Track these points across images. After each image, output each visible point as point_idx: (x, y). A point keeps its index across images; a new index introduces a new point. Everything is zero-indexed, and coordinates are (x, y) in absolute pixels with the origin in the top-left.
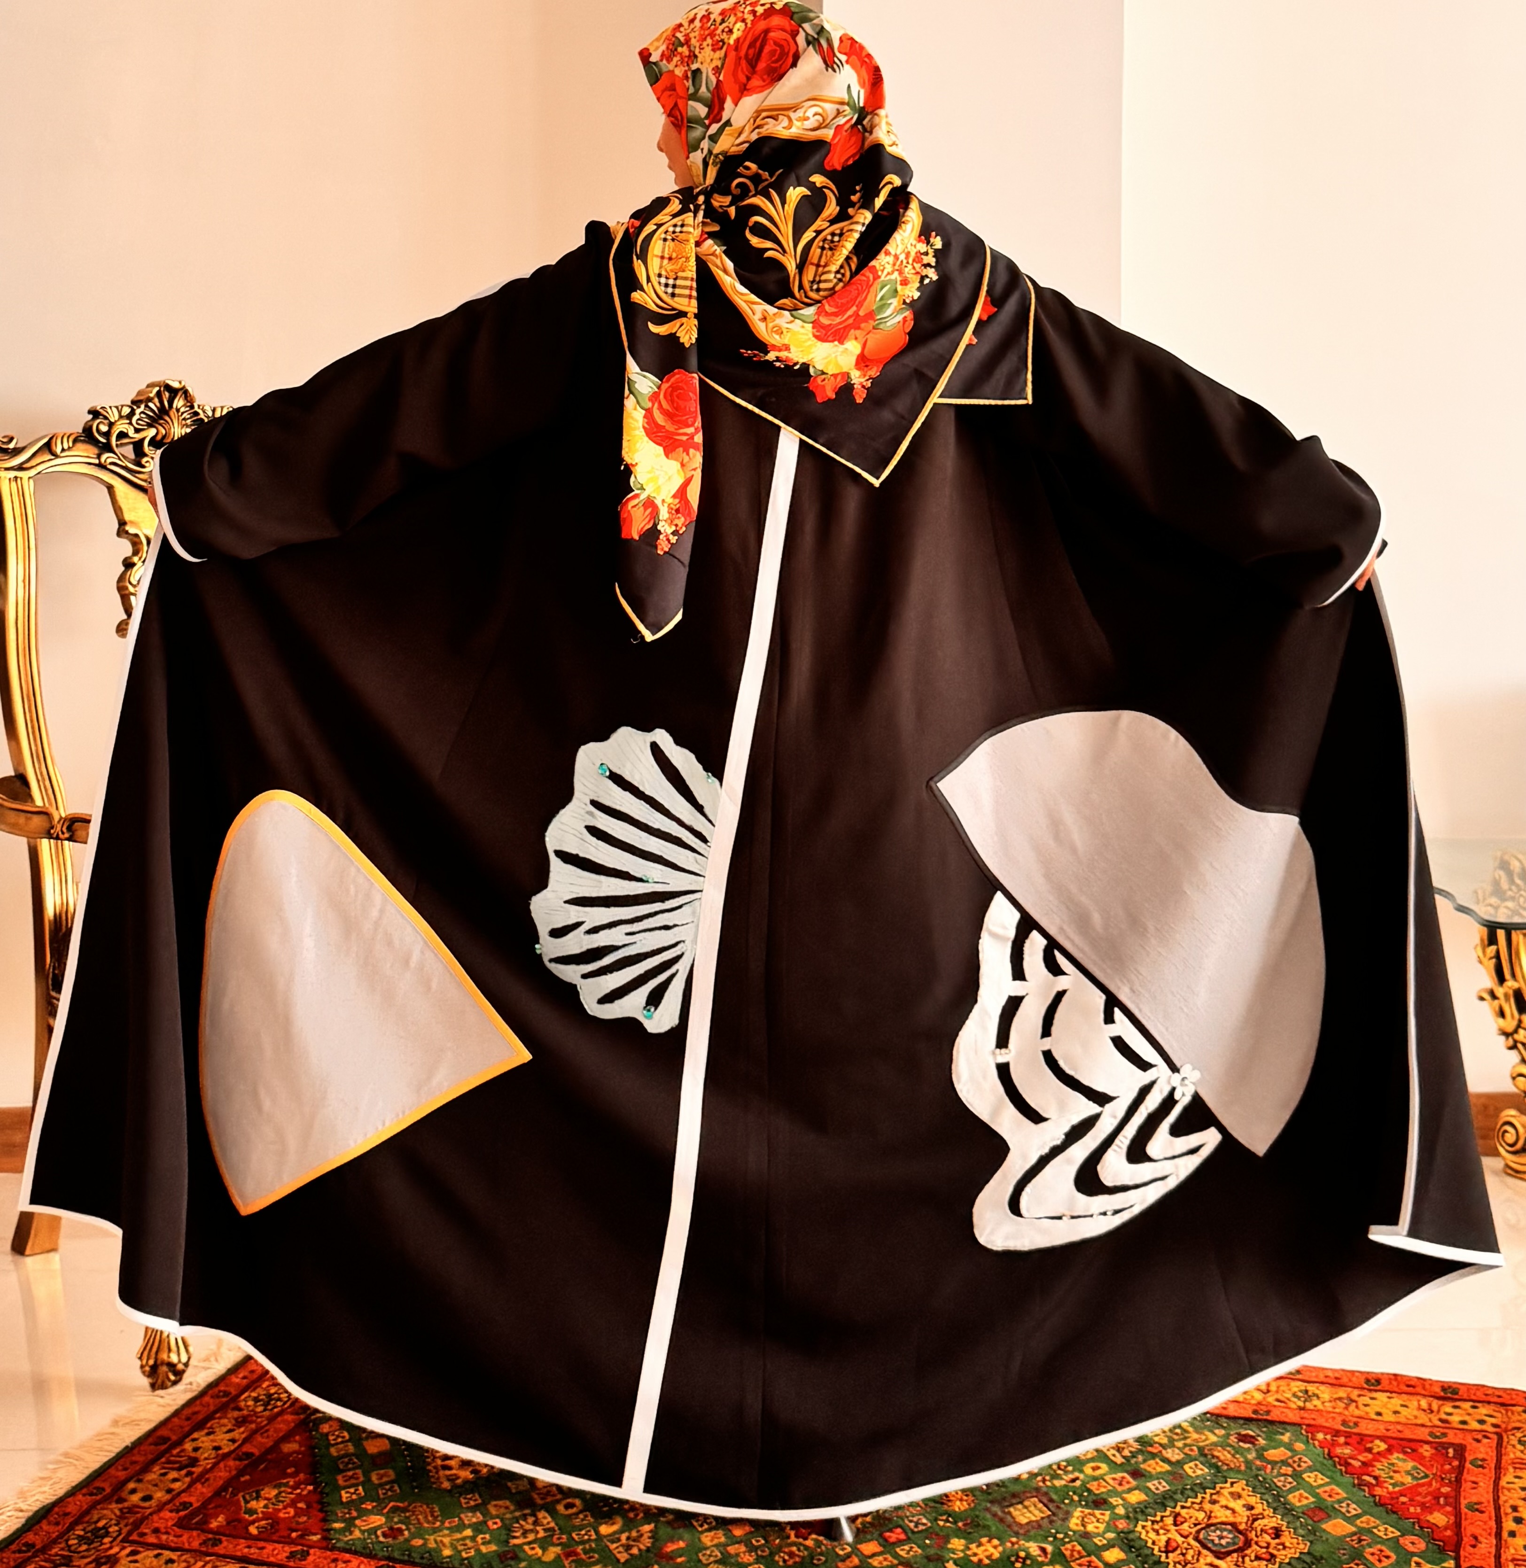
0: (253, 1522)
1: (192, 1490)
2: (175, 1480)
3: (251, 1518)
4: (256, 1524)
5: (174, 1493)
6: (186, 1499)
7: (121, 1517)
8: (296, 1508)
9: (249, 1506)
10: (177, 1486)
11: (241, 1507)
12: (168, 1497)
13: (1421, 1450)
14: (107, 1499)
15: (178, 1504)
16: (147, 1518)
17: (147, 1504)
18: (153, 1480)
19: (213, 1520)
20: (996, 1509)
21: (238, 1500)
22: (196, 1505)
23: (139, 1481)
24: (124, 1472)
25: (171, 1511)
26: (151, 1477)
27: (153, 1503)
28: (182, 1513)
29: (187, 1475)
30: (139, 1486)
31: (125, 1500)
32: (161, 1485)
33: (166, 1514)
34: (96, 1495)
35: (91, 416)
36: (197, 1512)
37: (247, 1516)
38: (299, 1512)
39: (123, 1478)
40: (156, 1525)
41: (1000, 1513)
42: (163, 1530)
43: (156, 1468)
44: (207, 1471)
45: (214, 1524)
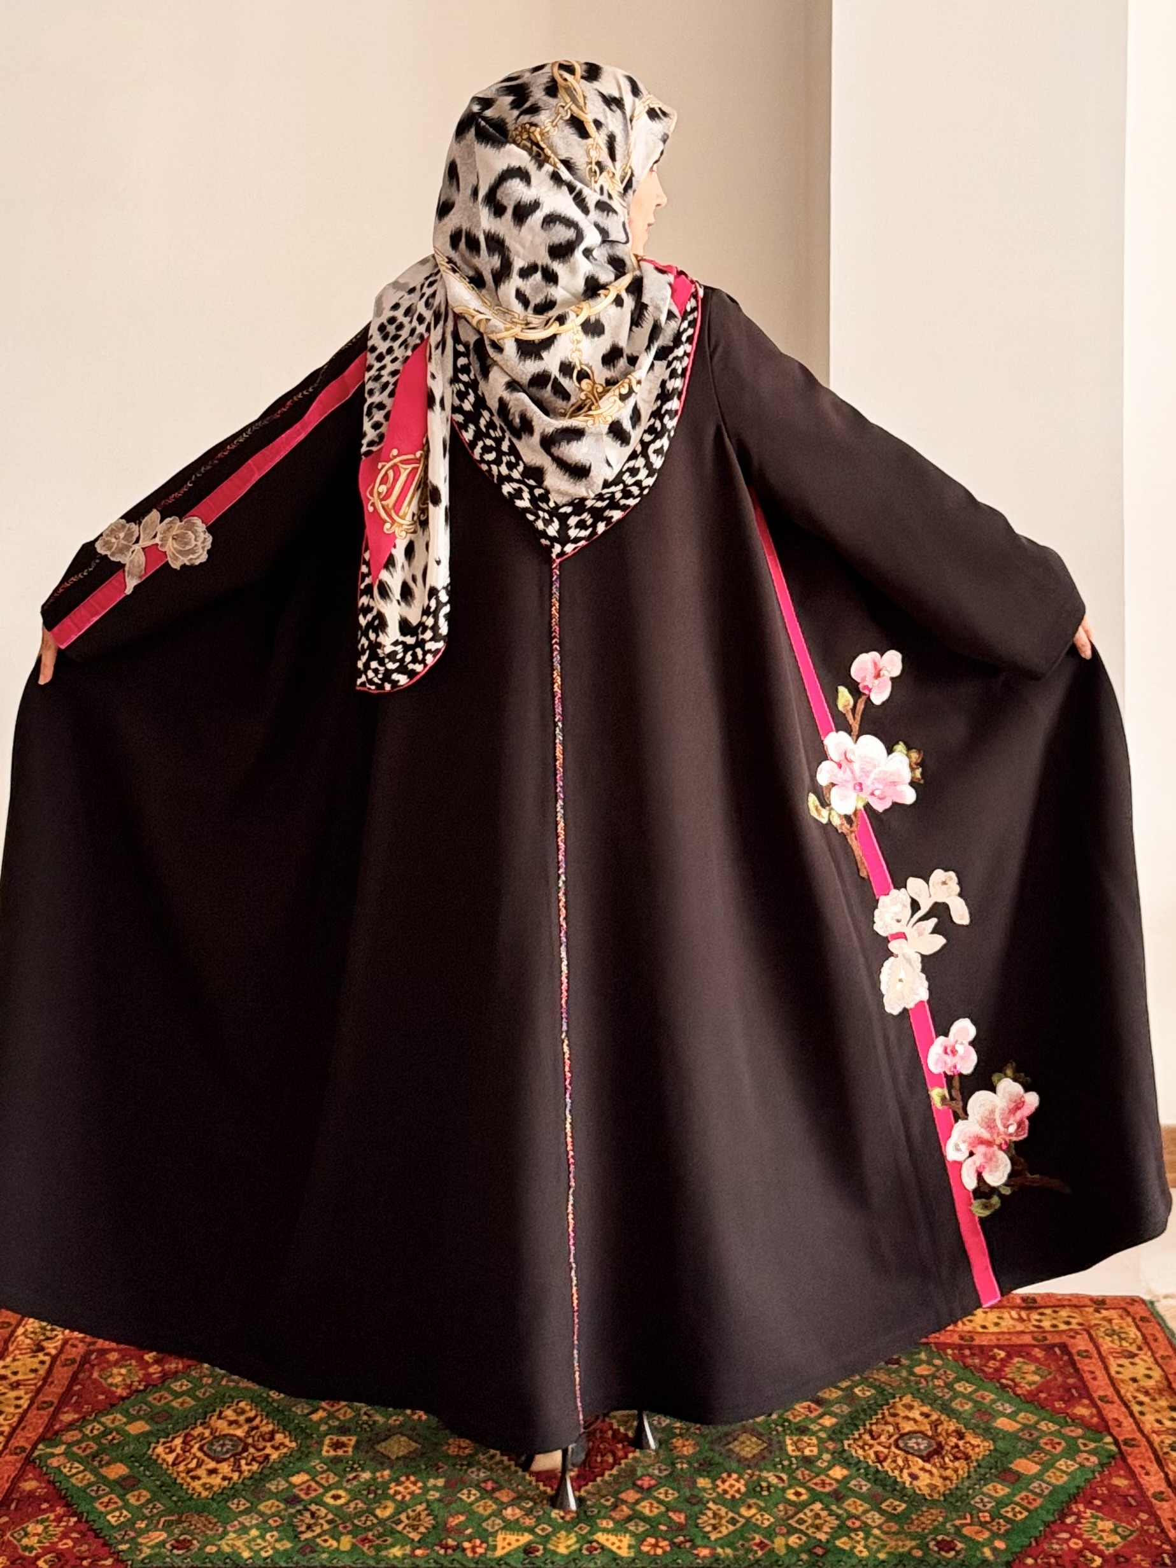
13: (1033, 1353)
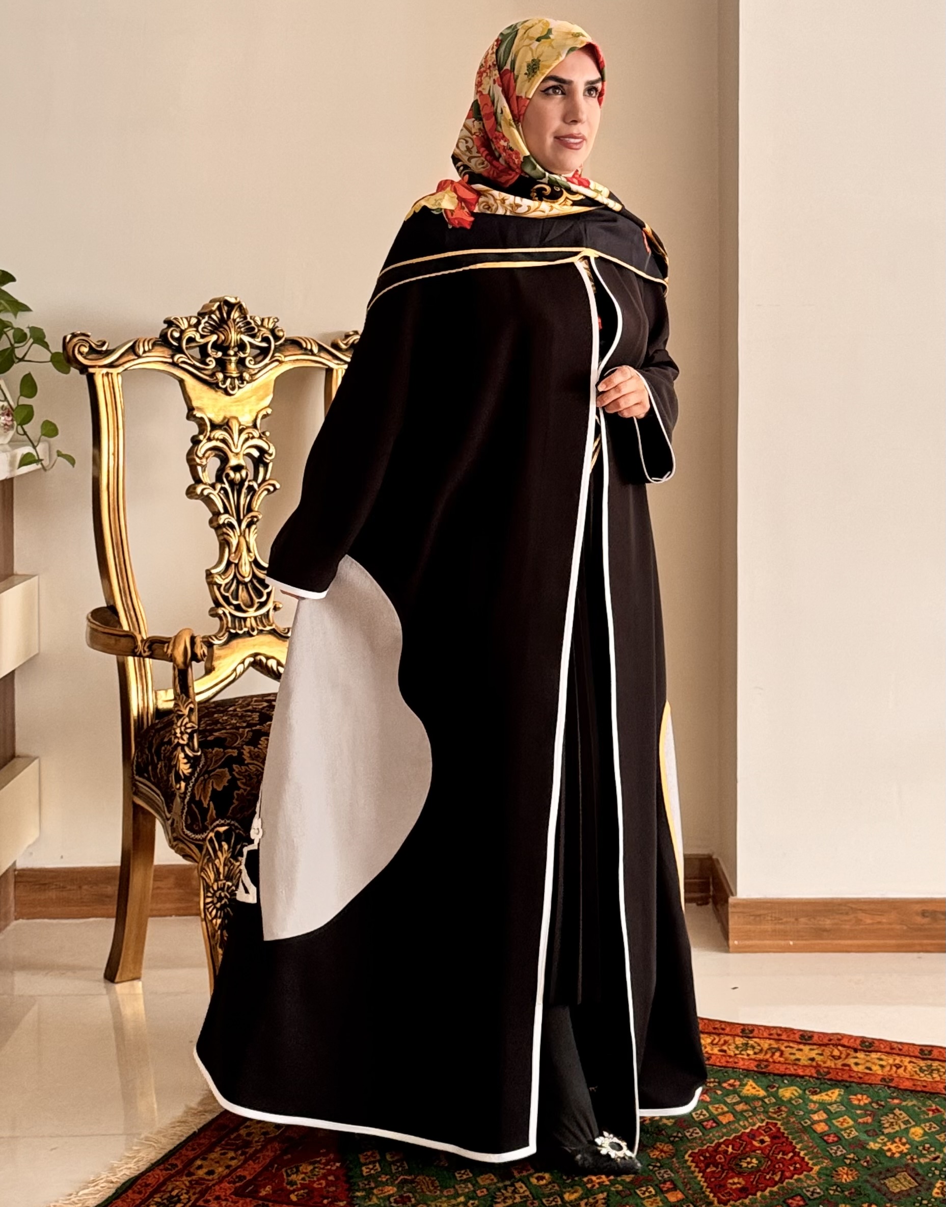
0: (293, 1192)
1: (246, 1166)
2: (232, 1159)
3: (292, 1189)
4: (296, 1193)
5: (231, 1169)
6: (242, 1174)
7: (191, 1186)
8: (326, 1179)
9: (290, 1178)
10: (234, 1163)
11: (284, 1179)
12: (227, 1171)
14: (180, 1173)
15: (234, 1177)
16: (210, 1188)
17: (210, 1177)
18: (215, 1158)
19: (262, 1190)
20: (874, 1180)
21: (282, 1175)
22: (248, 1178)
23: (205, 1159)
24: (193, 1152)
25: (229, 1183)
26: (213, 1156)
27: (216, 1176)
28: (238, 1184)
29: (241, 1155)
30: (205, 1163)
31: (193, 1174)
32: (222, 1163)
33: (225, 1185)
34: (171, 1170)
35: (166, 326)
36: (249, 1183)
37: (288, 1187)
38: (329, 1184)
39: (191, 1157)
40: (218, 1193)
41: (878, 1185)
42: (223, 1198)
43: (218, 1149)
44: (256, 1152)
45: (263, 1193)
